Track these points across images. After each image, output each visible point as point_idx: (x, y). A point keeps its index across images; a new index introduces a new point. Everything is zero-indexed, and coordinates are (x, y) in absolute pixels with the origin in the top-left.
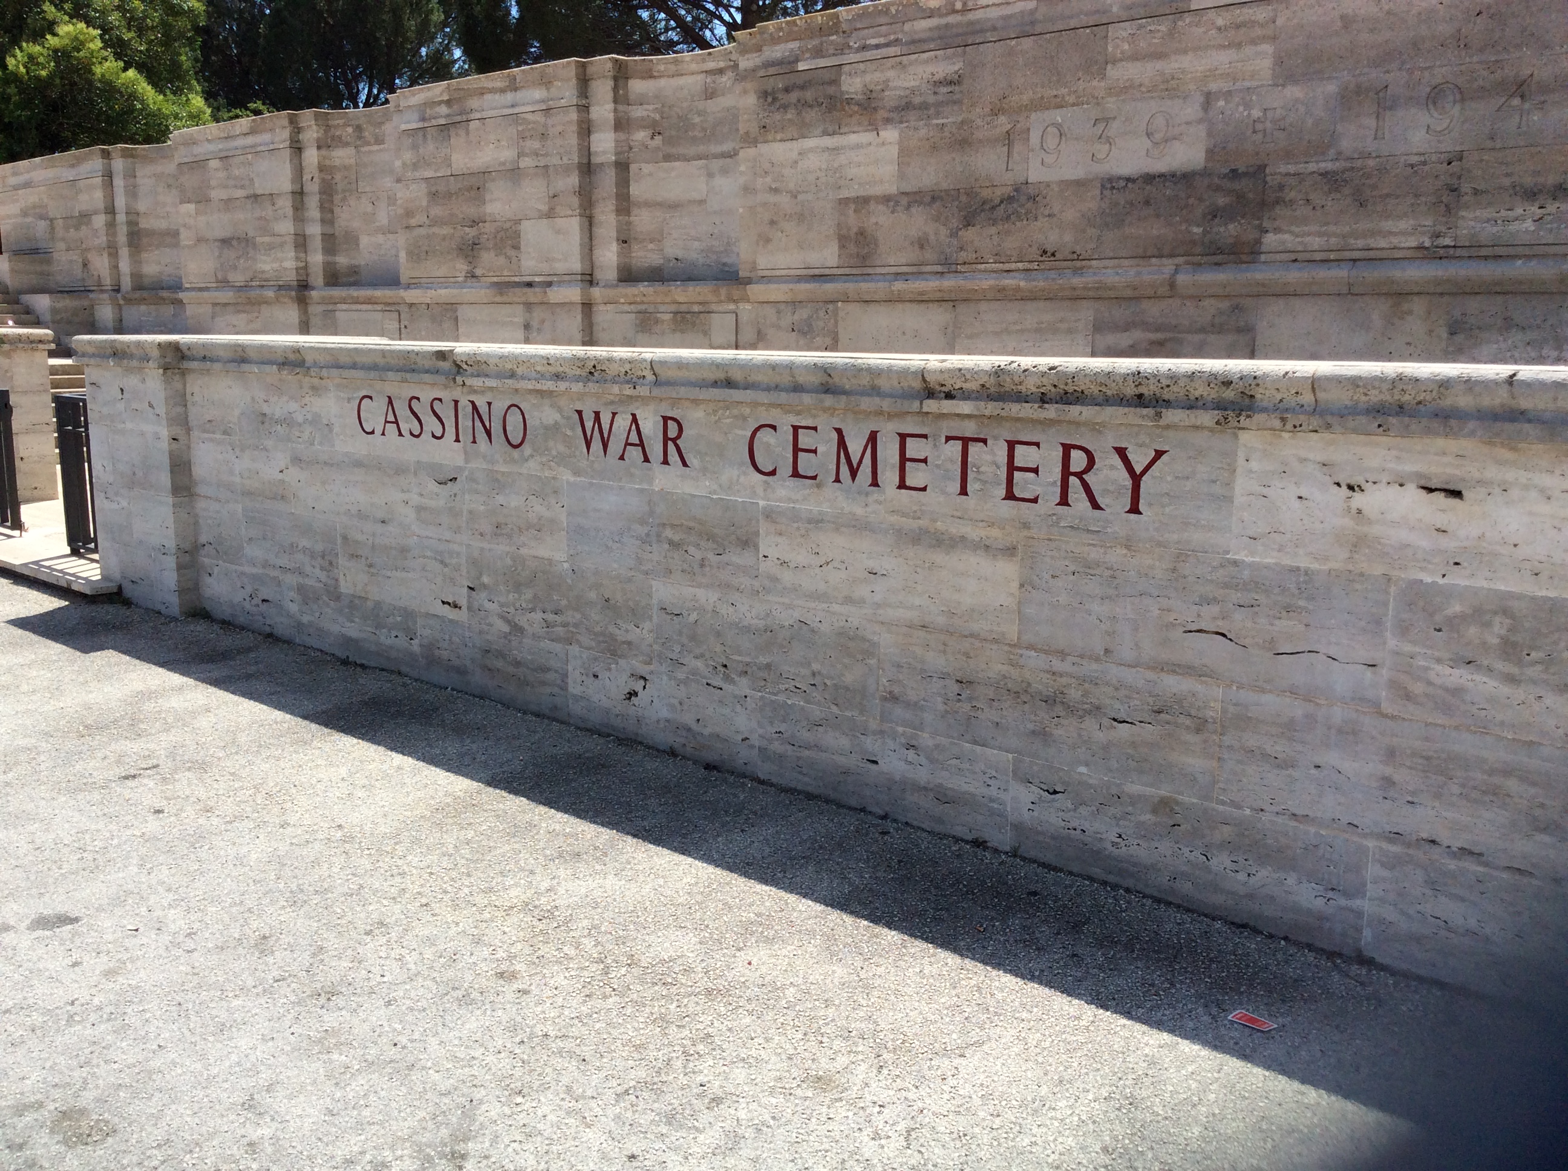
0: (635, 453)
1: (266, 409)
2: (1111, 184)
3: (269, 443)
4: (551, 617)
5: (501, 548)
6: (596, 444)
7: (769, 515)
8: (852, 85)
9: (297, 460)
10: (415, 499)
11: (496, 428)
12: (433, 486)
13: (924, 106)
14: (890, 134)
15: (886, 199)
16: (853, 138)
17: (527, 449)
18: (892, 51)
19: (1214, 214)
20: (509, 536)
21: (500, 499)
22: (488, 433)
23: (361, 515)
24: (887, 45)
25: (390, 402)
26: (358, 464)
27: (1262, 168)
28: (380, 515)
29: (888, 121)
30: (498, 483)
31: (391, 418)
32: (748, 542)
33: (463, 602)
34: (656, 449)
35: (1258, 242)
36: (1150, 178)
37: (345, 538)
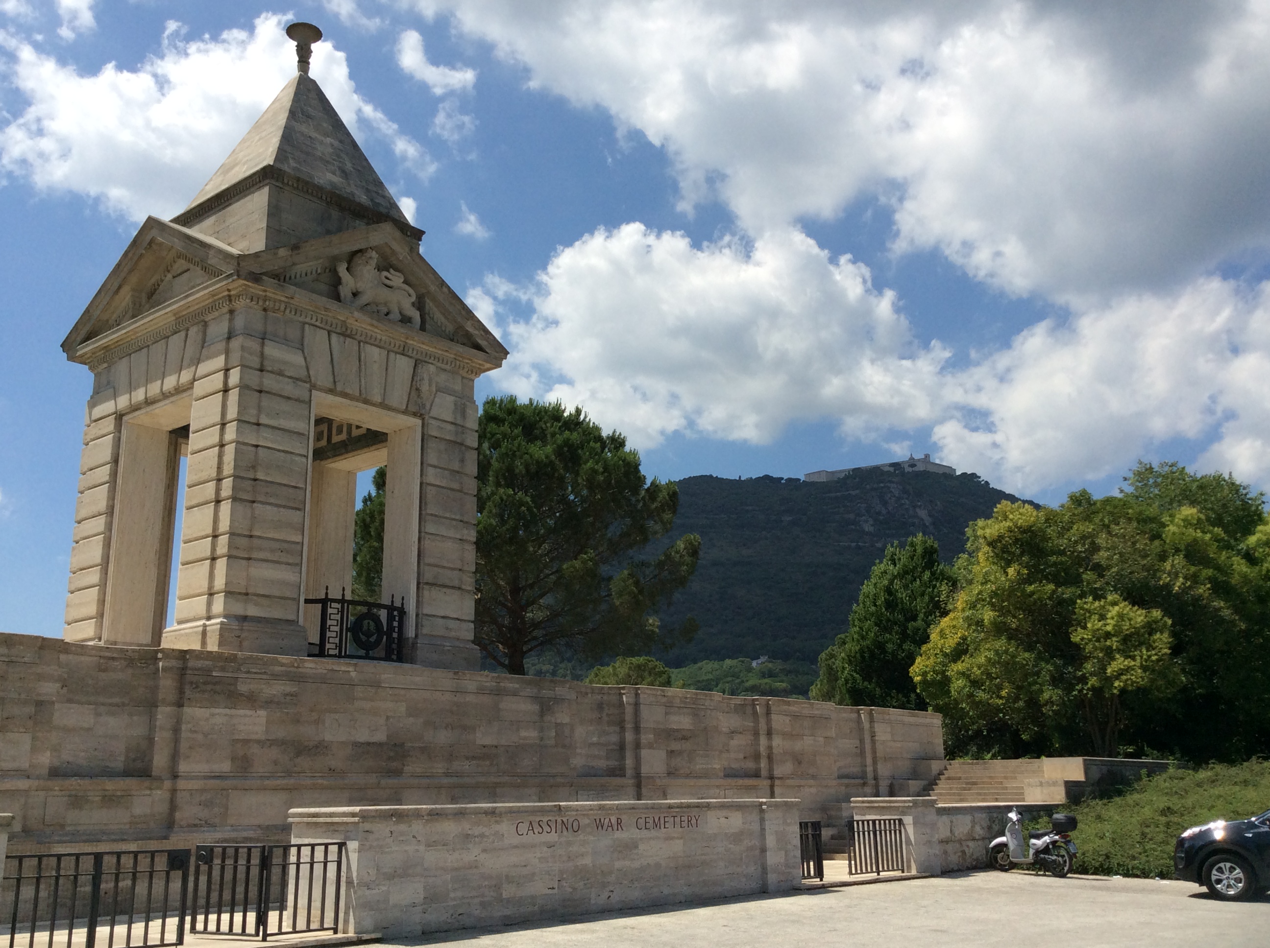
0: (610, 829)
1: (470, 832)
2: (356, 744)
3: (471, 846)
4: (586, 882)
5: (571, 864)
6: (600, 828)
7: (641, 839)
8: (243, 688)
9: (484, 851)
10: (538, 855)
11: (570, 827)
12: (545, 849)
14: (262, 713)
15: (258, 742)
16: (242, 712)
17: (580, 832)
18: (264, 677)
19: (390, 758)
20: (573, 860)
21: (571, 849)
22: (567, 829)
23: (515, 866)
24: (261, 673)
25: (531, 823)
26: (516, 847)
27: (404, 743)
28: (524, 864)
29: (261, 707)
30: (569, 843)
31: (531, 828)
33: (556, 886)
34: (615, 827)
35: (403, 769)
36: (369, 744)
37: (507, 876)
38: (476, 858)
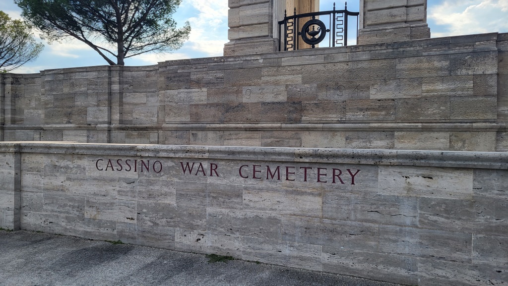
0: (201, 174)
1: (57, 164)
2: (264, 104)
3: (58, 174)
4: (169, 220)
5: (151, 201)
6: (187, 171)
7: (246, 188)
8: (193, 77)
9: (69, 179)
10: (118, 189)
11: (150, 167)
12: (125, 184)
13: (213, 83)
14: (205, 90)
15: (204, 105)
16: (194, 90)
17: (162, 173)
18: (205, 69)
19: (290, 112)
20: (154, 198)
21: (151, 187)
22: (148, 169)
23: (95, 194)
24: (204, 68)
25: (110, 161)
26: (95, 179)
27: (300, 102)
28: (103, 194)
29: (204, 86)
30: (150, 183)
31: (110, 165)
32: (239, 196)
33: (135, 217)
34: (209, 172)
35: (301, 118)
36: (273, 103)
37: (88, 201)
38: (62, 184)
